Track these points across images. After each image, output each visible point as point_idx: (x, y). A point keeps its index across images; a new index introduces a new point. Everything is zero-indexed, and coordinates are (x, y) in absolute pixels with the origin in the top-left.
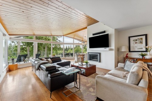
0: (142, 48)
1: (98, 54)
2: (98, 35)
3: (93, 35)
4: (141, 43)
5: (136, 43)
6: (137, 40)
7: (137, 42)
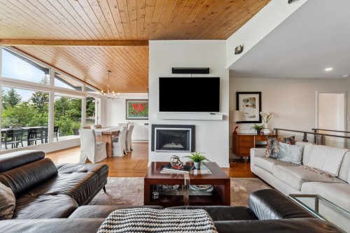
0: (254, 117)
1: (190, 129)
2: (189, 76)
3: (175, 71)
4: (254, 106)
5: (247, 106)
6: (248, 101)
7: (249, 104)
